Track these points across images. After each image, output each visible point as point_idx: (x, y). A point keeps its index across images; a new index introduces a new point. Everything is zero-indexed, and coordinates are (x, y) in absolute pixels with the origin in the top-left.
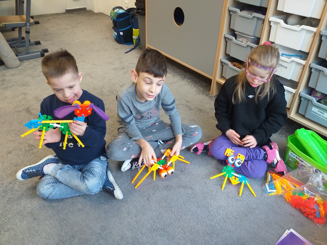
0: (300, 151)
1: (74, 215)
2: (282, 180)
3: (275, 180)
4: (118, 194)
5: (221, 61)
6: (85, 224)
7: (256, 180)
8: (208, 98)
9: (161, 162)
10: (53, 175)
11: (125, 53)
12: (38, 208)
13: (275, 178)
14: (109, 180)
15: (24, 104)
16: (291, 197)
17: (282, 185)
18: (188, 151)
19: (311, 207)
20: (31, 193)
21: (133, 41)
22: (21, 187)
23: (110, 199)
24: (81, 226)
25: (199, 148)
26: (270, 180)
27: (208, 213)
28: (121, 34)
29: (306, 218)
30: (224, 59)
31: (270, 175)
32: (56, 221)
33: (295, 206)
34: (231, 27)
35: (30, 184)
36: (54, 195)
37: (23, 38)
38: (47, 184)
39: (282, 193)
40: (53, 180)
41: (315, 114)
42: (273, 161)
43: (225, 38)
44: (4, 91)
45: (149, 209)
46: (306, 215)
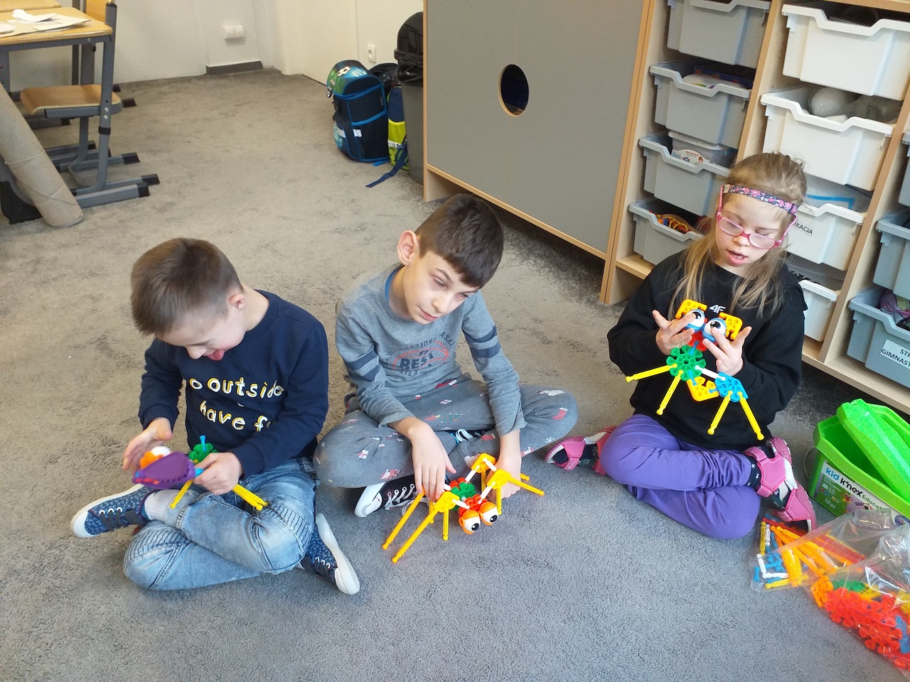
0: (851, 463)
1: (225, 639)
2: (804, 545)
3: (784, 544)
4: (346, 577)
5: (628, 211)
6: (256, 664)
7: (728, 544)
8: (593, 312)
9: (464, 490)
10: (170, 521)
11: (367, 186)
12: (127, 615)
13: (783, 538)
14: (321, 541)
15: (91, 328)
16: (828, 592)
17: (804, 558)
18: (538, 461)
19: (884, 622)
20: (109, 573)
21: (388, 155)
22: (82, 556)
23: (323, 594)
24: (245, 669)
25: (569, 452)
26: (769, 544)
27: (595, 636)
28: (356, 135)
29: (872, 655)
30: (637, 204)
31: (768, 530)
32: (176, 655)
33: (839, 620)
34: (658, 120)
35: (105, 550)
36: (171, 578)
37: (92, 146)
38: (152, 547)
39: (803, 581)
40: (169, 537)
41: (893, 360)
42: (776, 491)
43: (642, 149)
44: (38, 291)
45: (433, 624)
46: (870, 644)
